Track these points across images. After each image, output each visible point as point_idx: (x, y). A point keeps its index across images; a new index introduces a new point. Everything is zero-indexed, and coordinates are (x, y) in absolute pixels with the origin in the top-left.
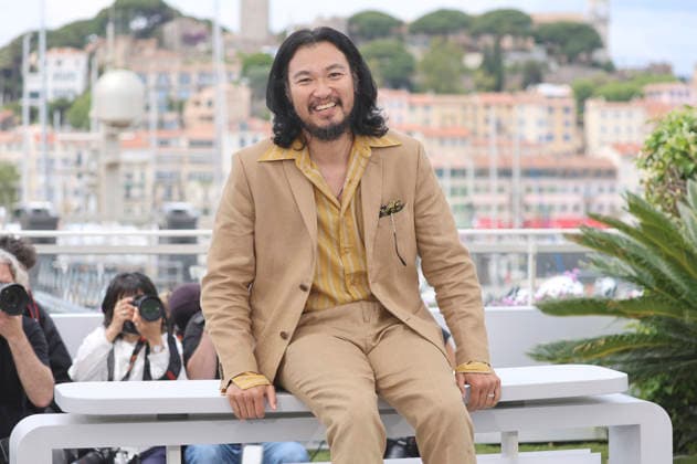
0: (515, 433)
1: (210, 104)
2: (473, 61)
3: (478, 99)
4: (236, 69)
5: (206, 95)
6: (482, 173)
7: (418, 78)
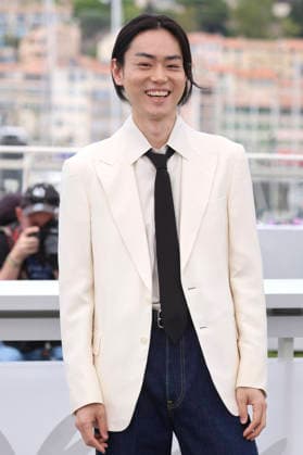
0: (290, 340)
1: (43, 41)
2: (282, 10)
3: (285, 44)
4: (67, 11)
5: (40, 34)
6: (286, 111)
7: (232, 24)
